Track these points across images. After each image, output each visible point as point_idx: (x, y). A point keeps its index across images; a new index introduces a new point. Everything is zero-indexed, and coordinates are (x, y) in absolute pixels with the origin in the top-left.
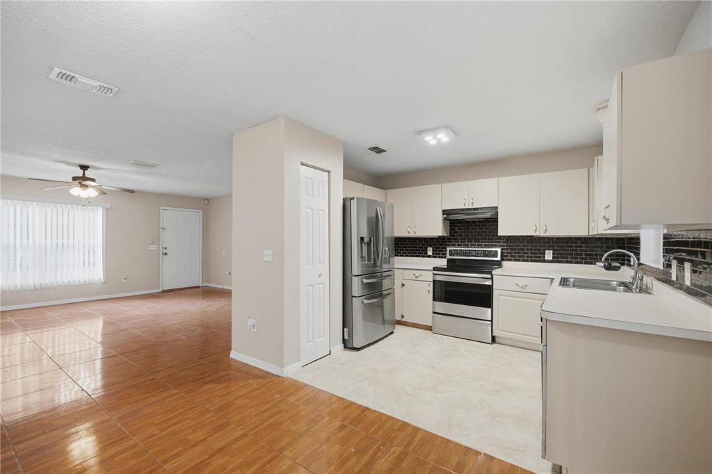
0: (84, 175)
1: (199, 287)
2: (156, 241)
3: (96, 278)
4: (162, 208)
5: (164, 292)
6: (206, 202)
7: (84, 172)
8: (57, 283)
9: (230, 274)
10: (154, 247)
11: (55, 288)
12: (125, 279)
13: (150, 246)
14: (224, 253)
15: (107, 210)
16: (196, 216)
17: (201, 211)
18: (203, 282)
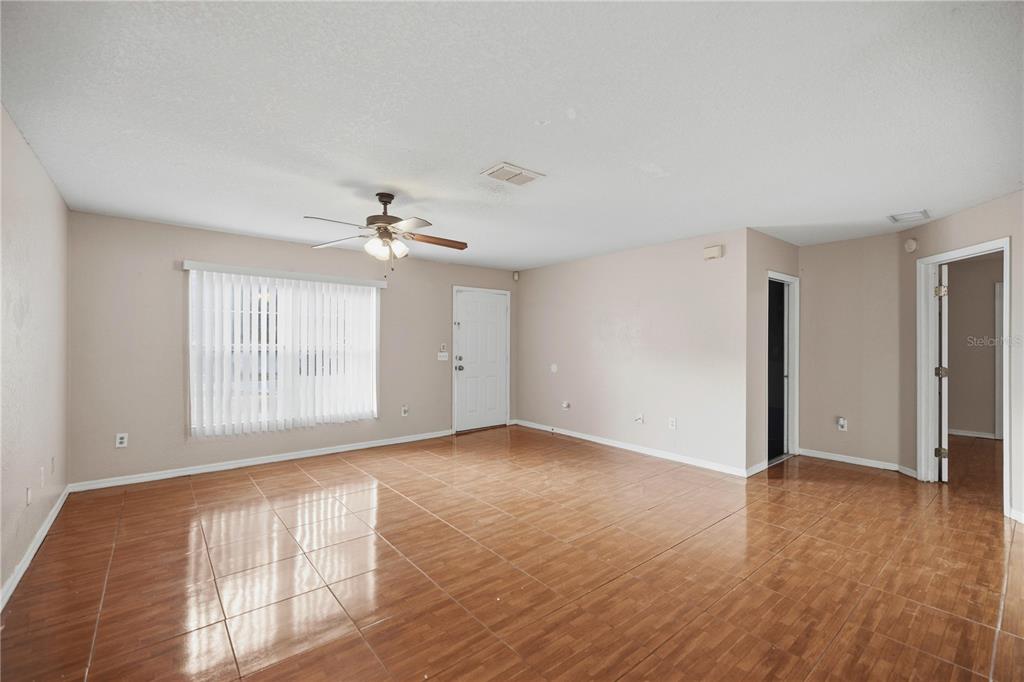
0: (385, 212)
1: (505, 426)
2: (448, 346)
3: (367, 410)
4: (455, 288)
5: (459, 434)
6: (516, 277)
7: (385, 209)
8: (315, 417)
9: (569, 406)
10: (443, 356)
11: (312, 427)
12: (405, 412)
13: (439, 354)
14: (554, 368)
15: (382, 291)
16: (499, 300)
17: (508, 293)
18: (511, 418)
